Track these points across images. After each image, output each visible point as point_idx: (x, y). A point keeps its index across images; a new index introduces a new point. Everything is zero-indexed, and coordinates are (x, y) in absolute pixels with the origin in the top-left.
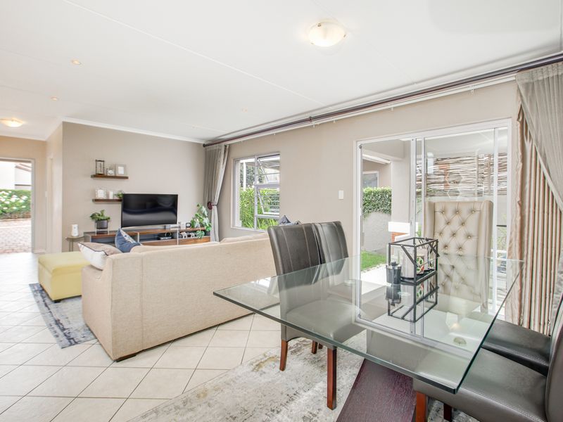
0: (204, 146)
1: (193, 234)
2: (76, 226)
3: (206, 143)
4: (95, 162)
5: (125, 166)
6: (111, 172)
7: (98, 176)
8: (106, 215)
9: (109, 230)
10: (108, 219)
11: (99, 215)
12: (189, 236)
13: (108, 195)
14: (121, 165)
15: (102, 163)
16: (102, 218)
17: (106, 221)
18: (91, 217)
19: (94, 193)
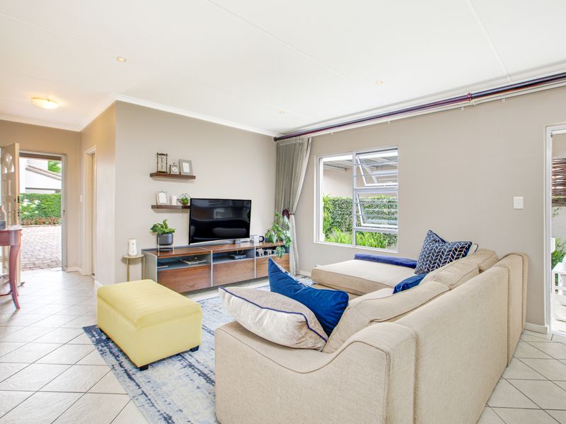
0: (276, 139)
1: (270, 251)
2: (134, 241)
3: (278, 136)
4: (155, 156)
5: (190, 162)
6: (175, 170)
7: (159, 174)
8: (170, 226)
9: (174, 245)
10: (171, 232)
11: (162, 227)
12: (266, 253)
13: (171, 201)
14: (186, 161)
15: (165, 157)
16: (166, 231)
17: (170, 235)
18: (152, 229)
19: (156, 197)
